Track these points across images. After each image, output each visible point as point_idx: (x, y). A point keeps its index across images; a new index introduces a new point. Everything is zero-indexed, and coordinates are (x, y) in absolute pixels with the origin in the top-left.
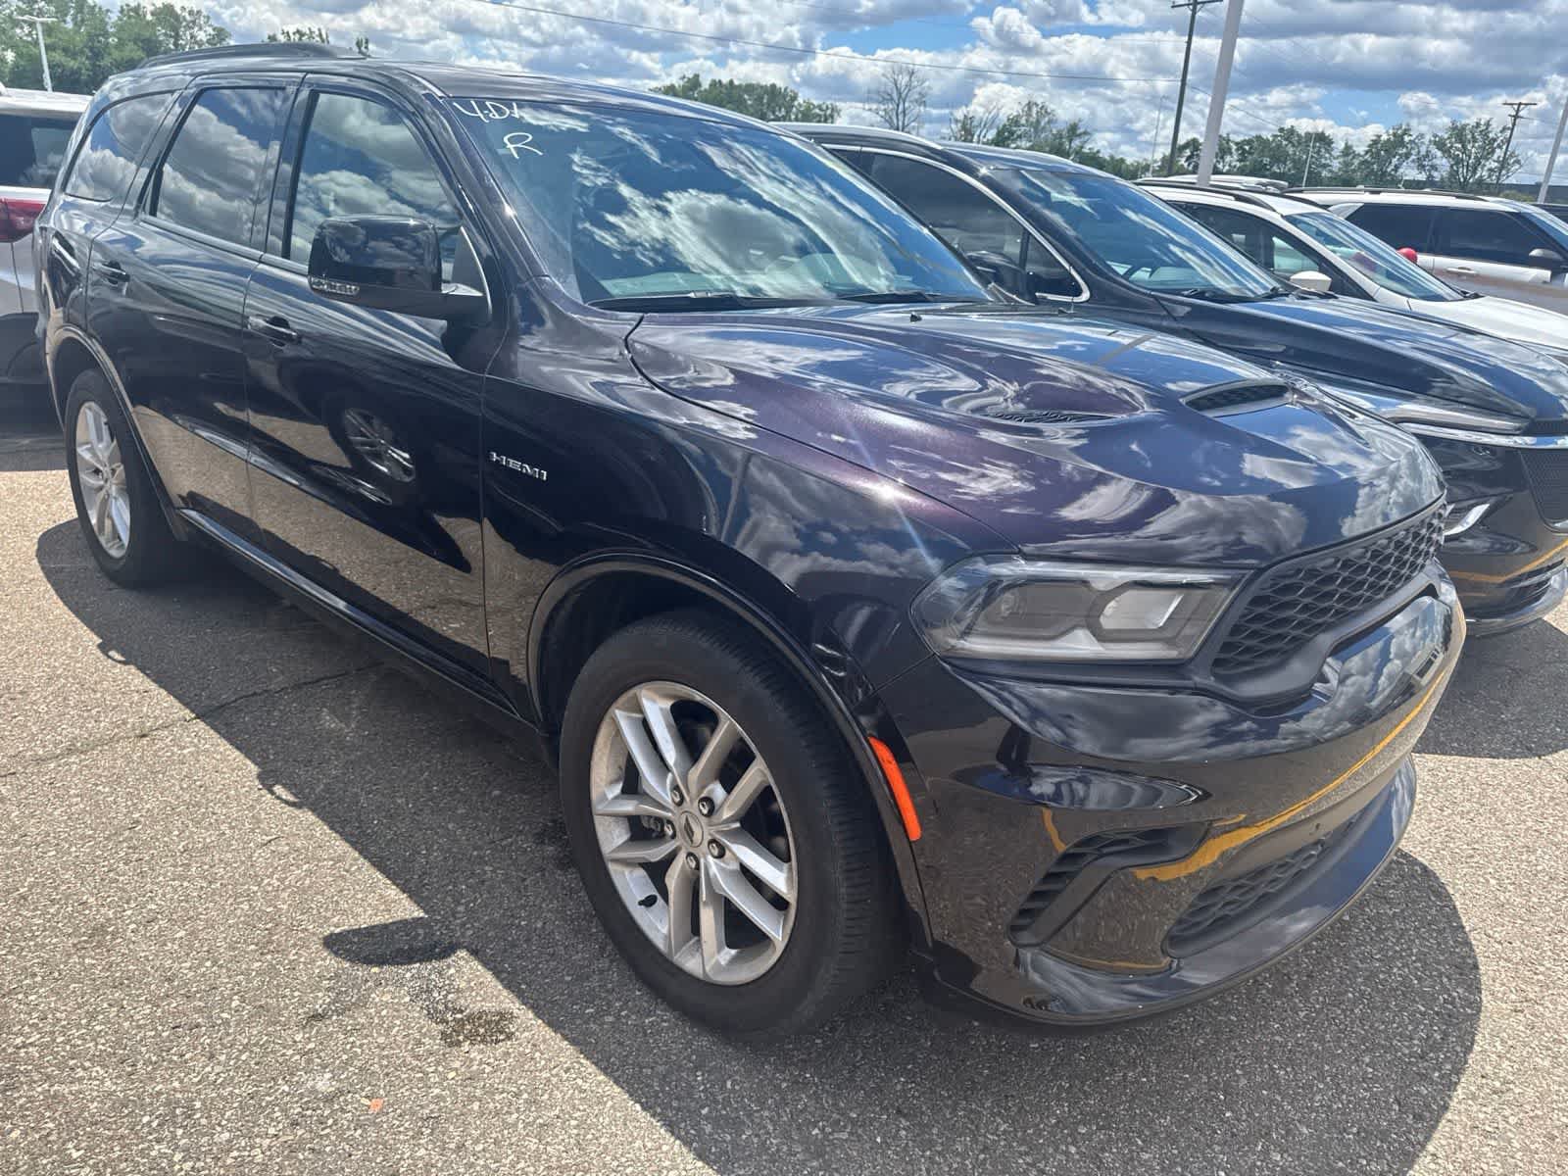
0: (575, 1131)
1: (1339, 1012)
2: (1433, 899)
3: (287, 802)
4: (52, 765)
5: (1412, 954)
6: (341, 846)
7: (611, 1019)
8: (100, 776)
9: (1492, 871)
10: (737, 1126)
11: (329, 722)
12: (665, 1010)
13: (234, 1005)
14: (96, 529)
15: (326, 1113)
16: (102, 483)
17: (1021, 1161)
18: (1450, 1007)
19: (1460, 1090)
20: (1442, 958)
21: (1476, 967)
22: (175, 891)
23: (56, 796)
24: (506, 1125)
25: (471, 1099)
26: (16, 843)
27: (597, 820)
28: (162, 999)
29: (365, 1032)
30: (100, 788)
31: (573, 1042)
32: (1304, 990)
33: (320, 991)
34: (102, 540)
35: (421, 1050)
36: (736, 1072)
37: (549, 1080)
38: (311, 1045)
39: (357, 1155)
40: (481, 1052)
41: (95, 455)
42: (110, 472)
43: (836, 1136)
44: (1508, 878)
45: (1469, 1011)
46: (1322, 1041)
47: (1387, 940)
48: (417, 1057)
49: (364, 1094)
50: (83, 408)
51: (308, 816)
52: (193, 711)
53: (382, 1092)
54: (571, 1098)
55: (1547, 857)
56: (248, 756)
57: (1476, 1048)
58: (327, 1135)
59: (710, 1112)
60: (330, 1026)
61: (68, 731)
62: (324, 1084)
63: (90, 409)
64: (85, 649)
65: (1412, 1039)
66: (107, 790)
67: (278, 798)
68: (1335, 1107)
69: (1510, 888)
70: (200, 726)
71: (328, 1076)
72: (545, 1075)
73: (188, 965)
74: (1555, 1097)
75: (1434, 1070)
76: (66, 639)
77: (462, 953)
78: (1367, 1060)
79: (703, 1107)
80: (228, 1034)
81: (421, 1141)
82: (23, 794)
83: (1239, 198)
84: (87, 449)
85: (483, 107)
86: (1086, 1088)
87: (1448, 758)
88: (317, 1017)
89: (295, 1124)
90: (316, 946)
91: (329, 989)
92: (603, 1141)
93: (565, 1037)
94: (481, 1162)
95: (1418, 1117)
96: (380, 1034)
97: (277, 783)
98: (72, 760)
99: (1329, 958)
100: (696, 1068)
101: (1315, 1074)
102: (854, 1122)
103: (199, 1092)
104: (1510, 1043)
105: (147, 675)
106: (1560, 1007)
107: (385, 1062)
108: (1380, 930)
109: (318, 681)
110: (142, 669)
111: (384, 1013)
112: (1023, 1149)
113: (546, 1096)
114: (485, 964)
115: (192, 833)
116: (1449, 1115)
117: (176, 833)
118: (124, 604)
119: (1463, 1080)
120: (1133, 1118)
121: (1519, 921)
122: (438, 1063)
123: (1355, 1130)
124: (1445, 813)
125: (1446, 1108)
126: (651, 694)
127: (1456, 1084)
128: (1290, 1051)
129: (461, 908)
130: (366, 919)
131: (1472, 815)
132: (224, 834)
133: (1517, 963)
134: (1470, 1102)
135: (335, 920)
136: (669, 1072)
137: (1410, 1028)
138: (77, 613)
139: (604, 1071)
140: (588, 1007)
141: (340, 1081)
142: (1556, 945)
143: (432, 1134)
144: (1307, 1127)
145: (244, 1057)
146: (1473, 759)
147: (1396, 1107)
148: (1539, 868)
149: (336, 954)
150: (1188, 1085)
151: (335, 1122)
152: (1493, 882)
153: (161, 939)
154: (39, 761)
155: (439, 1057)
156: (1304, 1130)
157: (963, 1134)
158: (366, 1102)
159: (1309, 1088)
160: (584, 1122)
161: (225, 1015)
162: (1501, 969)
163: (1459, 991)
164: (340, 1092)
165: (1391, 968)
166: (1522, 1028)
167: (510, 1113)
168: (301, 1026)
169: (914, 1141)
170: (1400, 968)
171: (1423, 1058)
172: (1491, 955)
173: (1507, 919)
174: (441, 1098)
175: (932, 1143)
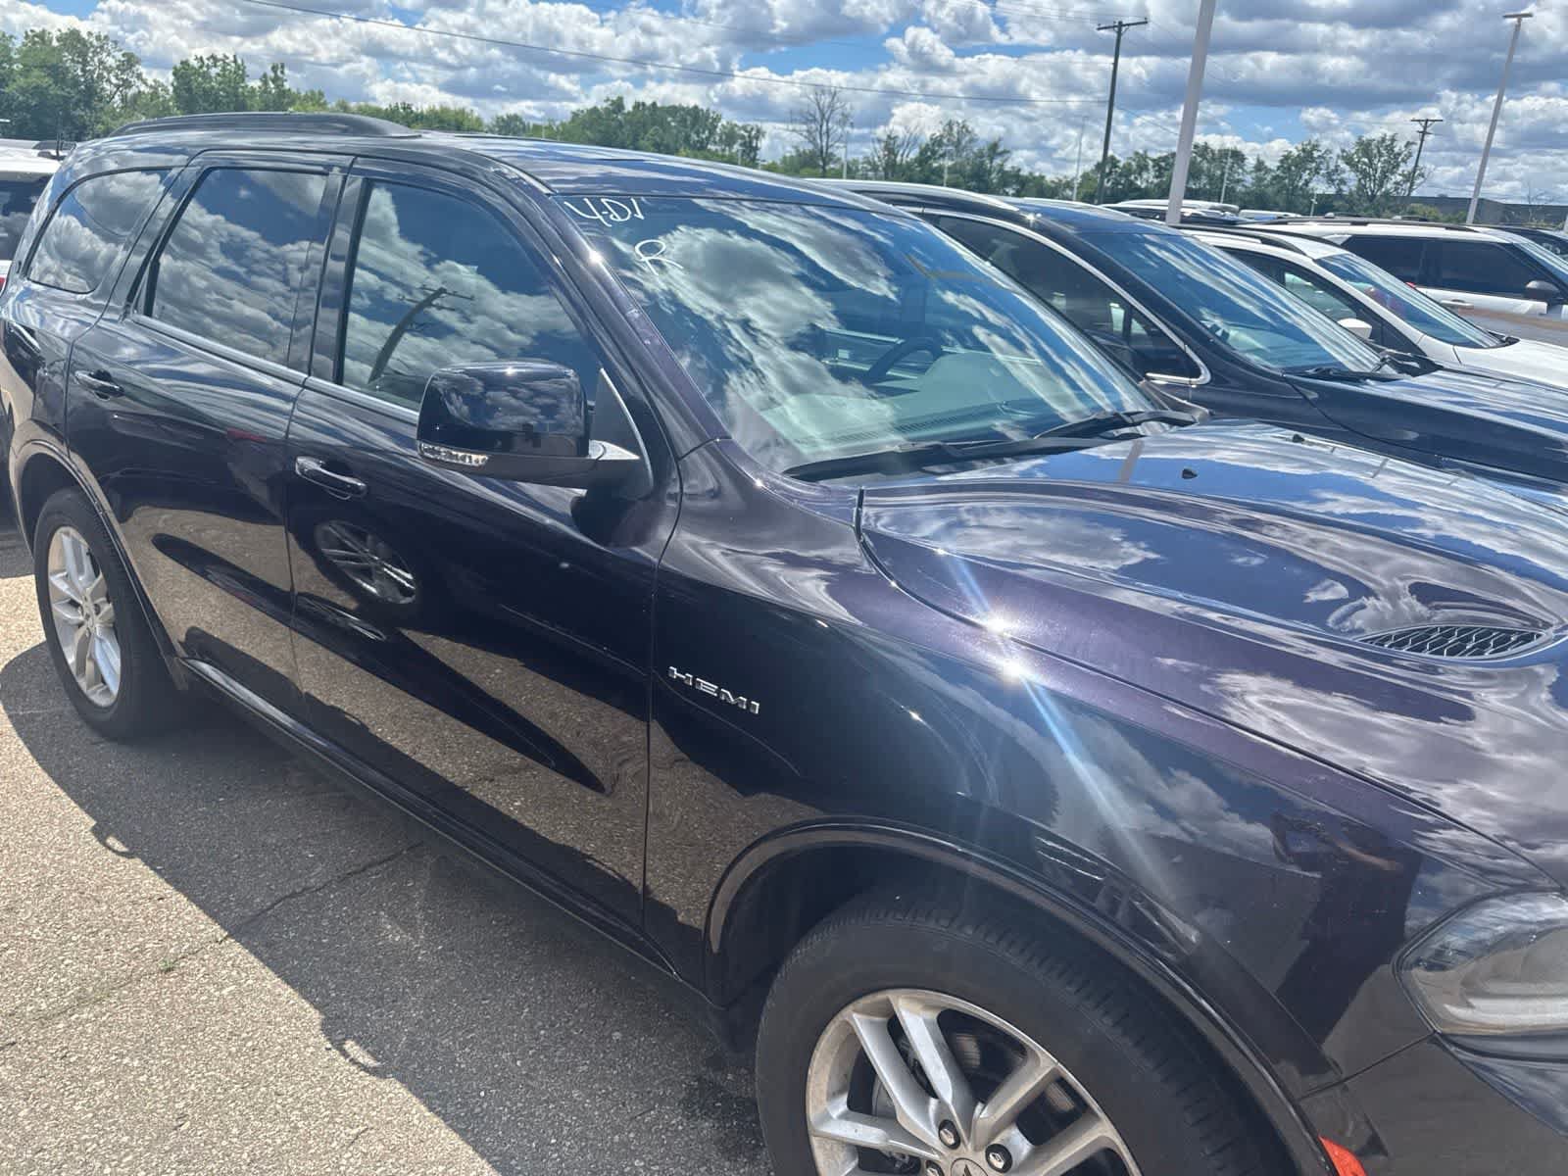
3: (365, 1068)
4: (61, 1027)
8: (124, 1041)
11: (391, 932)
14: (73, 670)
16: (81, 618)
23: (73, 1079)
27: (815, 1142)
30: (126, 1060)
34: (83, 683)
41: (72, 585)
42: (92, 608)
50: (58, 533)
51: (395, 1089)
52: (223, 926)
63: (67, 534)
64: (77, 836)
66: (136, 1063)
67: (354, 1062)
70: (236, 949)
76: (51, 822)
82: (30, 1079)
83: (1265, 241)
84: (63, 578)
85: (601, 208)
97: (346, 1037)
98: (85, 1016)
105: (158, 872)
109: (364, 870)
110: (151, 863)
115: (256, 1130)
117: (235, 1131)
118: (114, 764)
126: (908, 1002)
132: (296, 1128)
138: (60, 781)
154: (44, 1020)
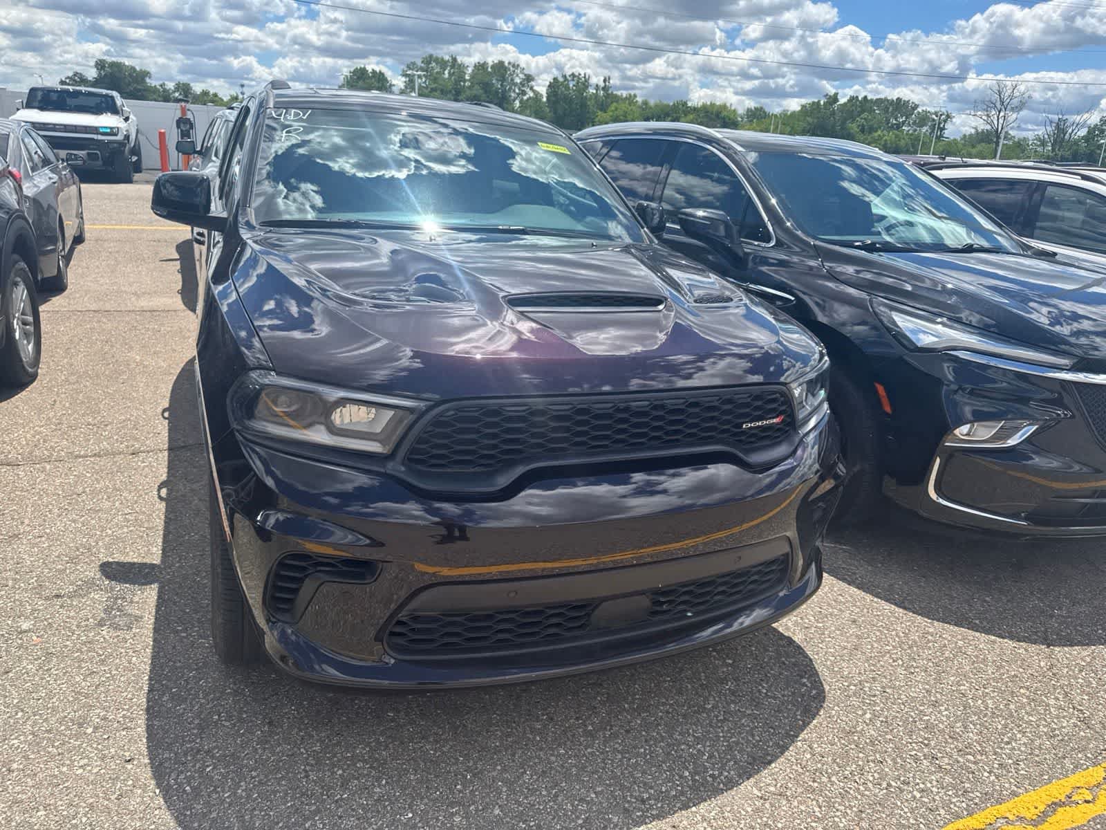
0: (104, 679)
1: (619, 757)
2: (799, 713)
3: (160, 497)
5: (728, 741)
6: (159, 523)
7: (185, 634)
8: (94, 469)
9: (878, 708)
10: (181, 701)
12: (217, 638)
13: (33, 581)
15: (14, 637)
17: (303, 767)
18: (710, 779)
19: (642, 828)
20: (749, 749)
21: (770, 763)
22: (65, 526)
23: (66, 474)
24: (79, 667)
25: (79, 650)
29: (70, 608)
30: (88, 474)
31: (155, 640)
32: (615, 736)
33: (73, 585)
35: (83, 624)
36: (213, 677)
37: (121, 653)
38: (41, 607)
40: (109, 632)
43: (223, 722)
44: (886, 717)
45: (721, 786)
46: (582, 769)
47: (720, 727)
48: (78, 626)
49: (37, 635)
51: (162, 506)
53: (46, 636)
54: (121, 665)
55: (945, 713)
56: (169, 472)
57: (694, 809)
59: (176, 691)
60: (59, 602)
61: (105, 444)
62: (25, 626)
64: (157, 409)
65: (651, 788)
67: (159, 494)
68: (537, 807)
69: (878, 724)
70: (164, 454)
71: (33, 622)
72: (123, 651)
73: (32, 559)
75: (642, 811)
77: (155, 585)
78: (599, 789)
79: (176, 688)
80: (14, 593)
81: (36, 662)
85: (288, 113)
86: (391, 746)
90: (95, 565)
91: (77, 586)
92: (110, 687)
93: (154, 637)
94: (49, 679)
96: (74, 611)
98: (91, 459)
99: (659, 725)
100: (196, 669)
101: (550, 785)
102: (240, 719)
104: (726, 814)
105: (170, 425)
106: (803, 807)
107: (62, 624)
108: (724, 720)
110: (170, 422)
111: (88, 602)
112: (313, 762)
113: (112, 660)
114: (159, 592)
115: (101, 502)
117: (95, 500)
119: (654, 823)
120: (397, 769)
121: (853, 746)
122: (84, 631)
123: (532, 824)
124: (894, 664)
127: (646, 823)
128: (551, 768)
129: (177, 565)
131: (917, 670)
132: (114, 505)
133: (808, 771)
135: (116, 556)
136: (181, 668)
137: (660, 782)
138: (172, 392)
139: (153, 657)
140: (180, 626)
141: (34, 626)
142: (862, 769)
143: (43, 660)
144: (501, 811)
145: (9, 605)
146: (977, 634)
147: (581, 822)
148: (926, 718)
149: (99, 571)
150: (457, 763)
151: (11, 643)
152: (868, 716)
153: (34, 545)
154: (77, 457)
155: (88, 629)
156: (497, 812)
157: (289, 744)
158: (35, 638)
159: (533, 792)
160: (113, 677)
161: (22, 585)
162: (788, 770)
163: (732, 772)
164: (29, 631)
165: (698, 744)
166: (749, 809)
167: (87, 662)
168: (47, 599)
169: (259, 738)
170: (704, 747)
171: (643, 801)
172: (793, 759)
173: (843, 742)
174: (66, 646)
175: (267, 742)
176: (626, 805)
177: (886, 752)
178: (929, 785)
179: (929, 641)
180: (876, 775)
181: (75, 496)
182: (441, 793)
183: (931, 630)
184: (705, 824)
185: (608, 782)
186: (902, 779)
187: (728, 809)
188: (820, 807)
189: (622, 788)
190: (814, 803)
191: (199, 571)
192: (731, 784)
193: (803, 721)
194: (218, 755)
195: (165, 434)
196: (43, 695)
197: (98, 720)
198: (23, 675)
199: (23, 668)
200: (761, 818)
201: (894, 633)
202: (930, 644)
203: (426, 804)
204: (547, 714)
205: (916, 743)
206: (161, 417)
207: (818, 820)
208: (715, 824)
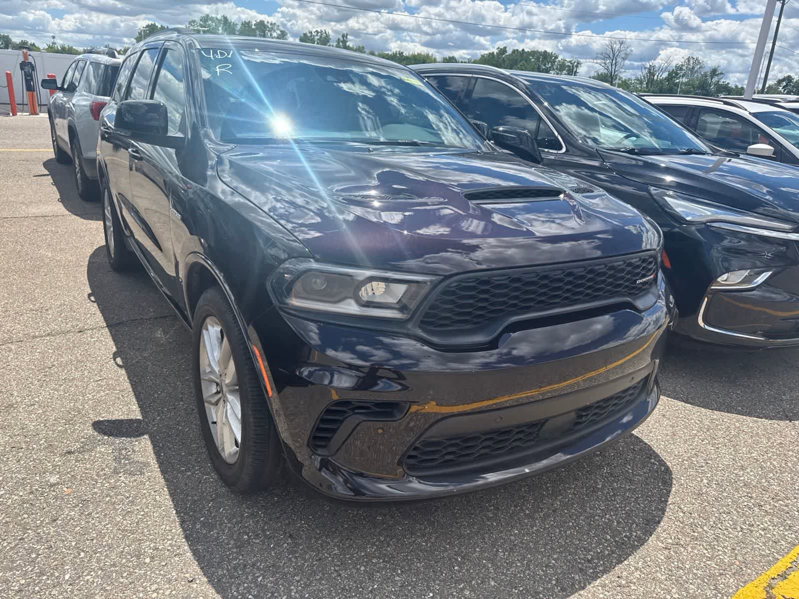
0: (140, 517)
1: (558, 531)
2: (660, 484)
3: (118, 365)
4: (38, 339)
5: (624, 510)
6: (127, 385)
7: (190, 473)
8: (53, 346)
9: (709, 475)
10: (211, 527)
11: (159, 334)
12: (215, 474)
13: (42, 442)
14: (109, 245)
15: (48, 490)
16: (110, 225)
17: (333, 568)
18: (626, 539)
19: (598, 581)
20: (641, 514)
21: (659, 522)
22: (50, 395)
23: (31, 352)
24: (114, 509)
25: (108, 495)
26: (4, 368)
27: (202, 381)
28: (15, 436)
29: (84, 461)
30: (50, 350)
31: (166, 480)
32: (547, 516)
33: (78, 442)
35: (101, 473)
36: (228, 505)
37: (145, 494)
38: (60, 463)
39: (47, 509)
40: (126, 478)
43: (254, 540)
44: (717, 481)
45: (636, 543)
46: (536, 543)
47: (614, 500)
48: (98, 475)
49: (66, 486)
50: (105, 192)
51: (123, 372)
52: (107, 324)
53: (74, 487)
54: (149, 503)
55: (752, 473)
56: (116, 345)
57: (626, 562)
58: (41, 499)
59: (204, 520)
60: (72, 457)
61: (53, 326)
62: (53, 479)
64: (82, 295)
65: (590, 551)
66: (52, 351)
67: (116, 363)
68: (519, 575)
69: (714, 486)
71: (58, 476)
72: (144, 492)
73: (34, 424)
74: (655, 595)
75: (592, 568)
76: (78, 290)
77: (146, 437)
78: (555, 556)
79: (202, 517)
80: (31, 453)
81: (76, 509)
82: (19, 349)
83: (726, 103)
84: (106, 211)
85: (215, 53)
86: (391, 543)
87: (729, 415)
88: (70, 453)
89: (32, 493)
90: (89, 424)
91: (82, 443)
92: (149, 523)
93: (164, 478)
94: (93, 522)
95: (563, 589)
96: (89, 463)
97: (120, 356)
98: (47, 338)
99: (573, 504)
100: (211, 501)
101: (519, 558)
102: (266, 536)
103: (4, 474)
104: (649, 563)
105: (99, 308)
106: (696, 551)
107: (84, 475)
108: (614, 495)
110: (99, 305)
111: (97, 455)
112: (339, 563)
113: (139, 500)
114: (152, 442)
115: (72, 372)
116: (582, 592)
117: (66, 372)
119: (604, 576)
120: (404, 560)
121: (706, 504)
122: (105, 479)
123: (521, 589)
124: (703, 443)
125: (583, 588)
126: (211, 323)
127: (599, 577)
128: (514, 545)
129: (158, 418)
130: (117, 416)
131: (720, 446)
132: (84, 374)
133: (686, 525)
134: (600, 588)
135: (104, 415)
136: (199, 500)
137: (594, 545)
138: (90, 280)
139: (171, 495)
140: (183, 467)
141: (61, 479)
142: (719, 519)
143: (81, 507)
144: (495, 582)
145: (30, 464)
146: (744, 417)
147: (554, 582)
148: (742, 478)
149: (95, 429)
150: (446, 550)
151: (47, 495)
152: (705, 481)
153: (30, 412)
154: (34, 337)
155: (107, 478)
156: (493, 583)
157: (313, 551)
158: (65, 489)
159: (511, 564)
160: (147, 514)
161: (35, 446)
162: (673, 526)
163: (638, 532)
164: (58, 483)
165: (606, 515)
166: (662, 557)
167: (119, 504)
168: (61, 455)
169: (288, 550)
170: (611, 516)
171: (589, 561)
172: (673, 518)
173: (698, 501)
174: (96, 493)
175: (296, 552)
176: (580, 566)
177: (729, 505)
178: (766, 525)
179: (717, 425)
180: (730, 522)
181: (47, 369)
182: (446, 575)
183: (715, 417)
184: (638, 572)
185: (558, 550)
186: (747, 523)
187: (649, 559)
188: (706, 550)
189: (571, 553)
190: (701, 547)
191: (179, 421)
192: (642, 542)
193: (666, 490)
194: (262, 567)
195: (98, 313)
196: (95, 535)
197: (151, 551)
198: (70, 521)
199: (67, 515)
200: (673, 563)
201: (692, 421)
202: (719, 427)
203: (439, 585)
204: (493, 505)
205: (744, 497)
206: (89, 301)
207: (710, 559)
208: (645, 571)
